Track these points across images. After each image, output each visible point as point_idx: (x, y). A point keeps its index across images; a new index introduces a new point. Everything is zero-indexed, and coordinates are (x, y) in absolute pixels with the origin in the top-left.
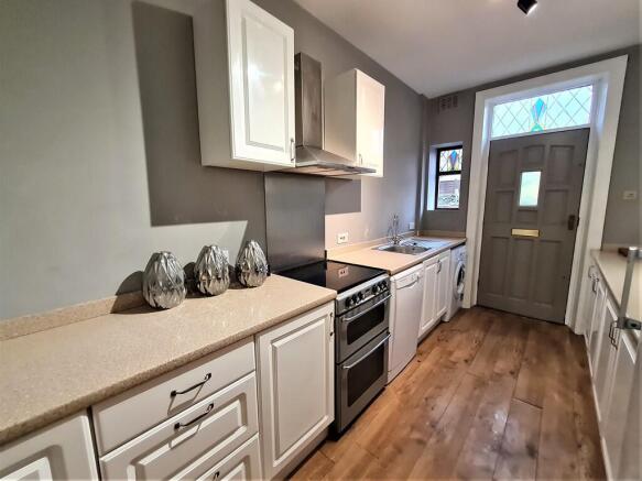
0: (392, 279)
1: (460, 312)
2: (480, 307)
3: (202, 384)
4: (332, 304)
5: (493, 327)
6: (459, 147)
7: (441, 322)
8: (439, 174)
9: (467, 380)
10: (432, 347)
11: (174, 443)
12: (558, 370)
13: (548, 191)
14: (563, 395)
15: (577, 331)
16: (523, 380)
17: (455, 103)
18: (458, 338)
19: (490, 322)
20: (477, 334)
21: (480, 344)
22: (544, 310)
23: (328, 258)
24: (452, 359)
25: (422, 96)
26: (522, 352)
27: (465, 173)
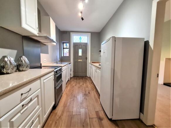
0: (62, 68)
1: (71, 78)
2: (74, 76)
3: (29, 91)
4: (53, 72)
5: (78, 79)
6: (68, 43)
7: (68, 80)
8: (63, 48)
9: (77, 88)
10: (68, 85)
11: (22, 112)
12: (88, 82)
13: (83, 53)
14: (90, 85)
15: (89, 76)
16: (85, 85)
17: (67, 33)
18: (72, 82)
19: (77, 78)
20: (75, 81)
21: (77, 82)
22: (83, 75)
23: (42, 65)
24: (73, 85)
25: (59, 29)
26: (83, 81)
27: (70, 48)
